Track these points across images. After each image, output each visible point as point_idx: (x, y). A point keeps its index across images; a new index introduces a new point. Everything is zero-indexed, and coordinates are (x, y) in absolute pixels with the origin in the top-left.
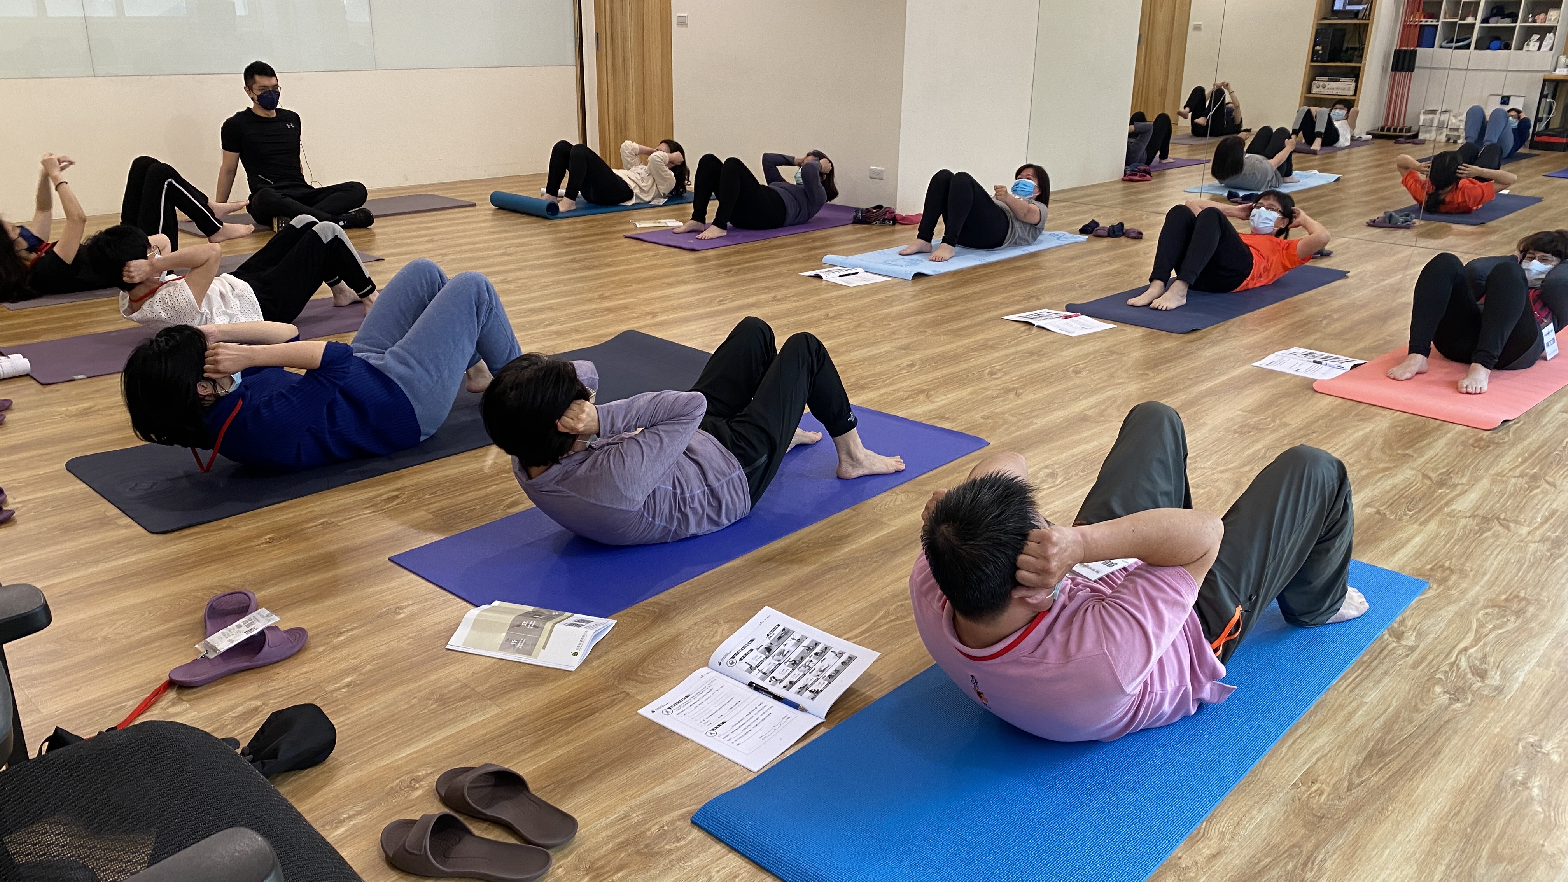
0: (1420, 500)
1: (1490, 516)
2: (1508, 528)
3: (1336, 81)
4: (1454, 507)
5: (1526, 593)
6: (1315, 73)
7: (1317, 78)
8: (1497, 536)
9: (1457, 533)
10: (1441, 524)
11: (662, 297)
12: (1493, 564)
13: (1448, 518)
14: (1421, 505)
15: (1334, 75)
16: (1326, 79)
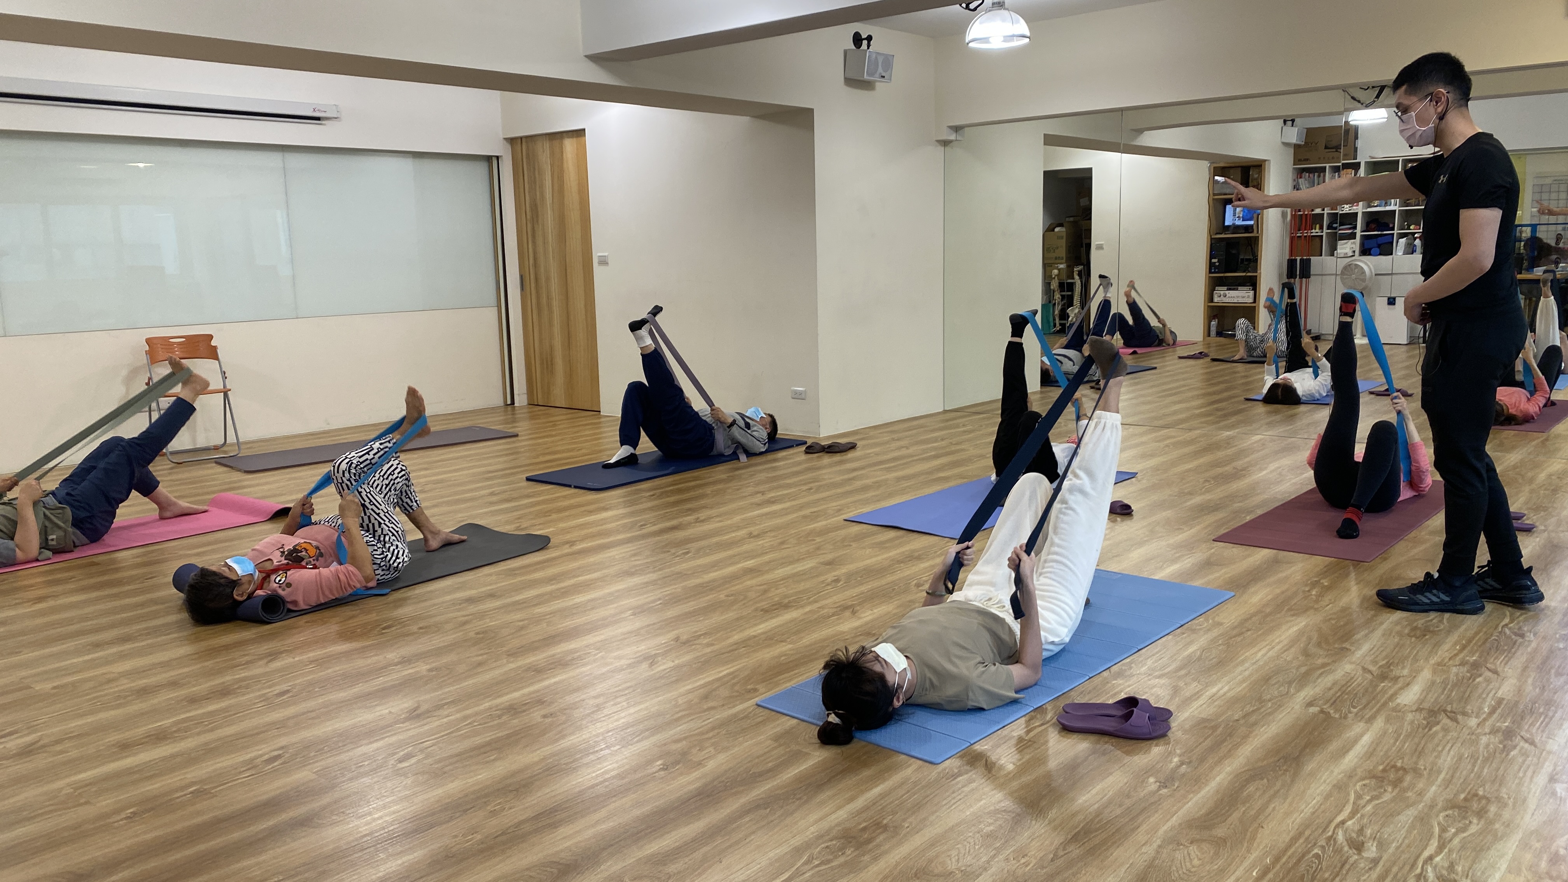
0: (1364, 695)
1: (1436, 709)
2: (1455, 720)
3: (1234, 289)
4: (1398, 701)
5: (1484, 791)
6: (1215, 283)
7: (1217, 288)
8: (1446, 730)
9: (1405, 729)
10: (1388, 720)
11: (582, 525)
12: (1447, 760)
13: (1394, 714)
14: (1364, 701)
15: (1233, 284)
16: (1225, 288)
